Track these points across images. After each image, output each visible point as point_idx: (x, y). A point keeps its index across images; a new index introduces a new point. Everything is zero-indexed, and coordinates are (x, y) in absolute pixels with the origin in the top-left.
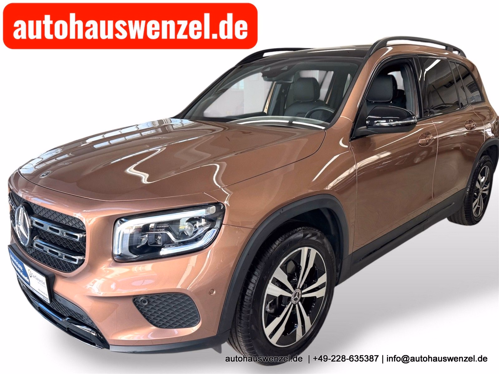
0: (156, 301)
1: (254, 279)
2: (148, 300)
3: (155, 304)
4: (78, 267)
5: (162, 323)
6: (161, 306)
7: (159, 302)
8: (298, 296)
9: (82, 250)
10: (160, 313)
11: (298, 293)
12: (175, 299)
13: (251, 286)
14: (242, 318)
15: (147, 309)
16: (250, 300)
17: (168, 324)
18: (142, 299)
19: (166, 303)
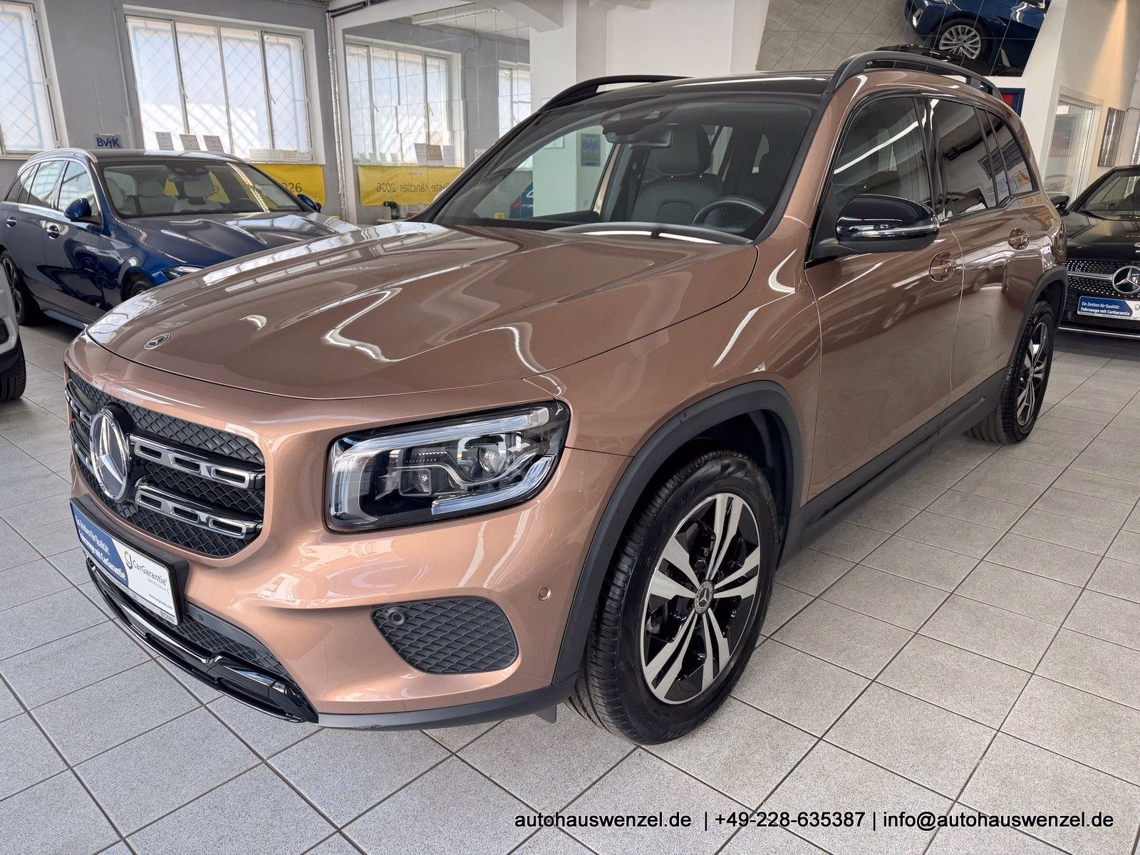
0: (422, 616)
1: (625, 564)
2: (405, 614)
3: (419, 623)
4: (245, 546)
5: (434, 662)
6: (434, 626)
7: (429, 617)
8: (707, 598)
9: (252, 507)
10: (430, 640)
11: (708, 589)
12: (464, 610)
13: (620, 579)
14: (601, 646)
15: (402, 634)
16: (617, 609)
17: (448, 665)
18: (391, 611)
19: (444, 620)
